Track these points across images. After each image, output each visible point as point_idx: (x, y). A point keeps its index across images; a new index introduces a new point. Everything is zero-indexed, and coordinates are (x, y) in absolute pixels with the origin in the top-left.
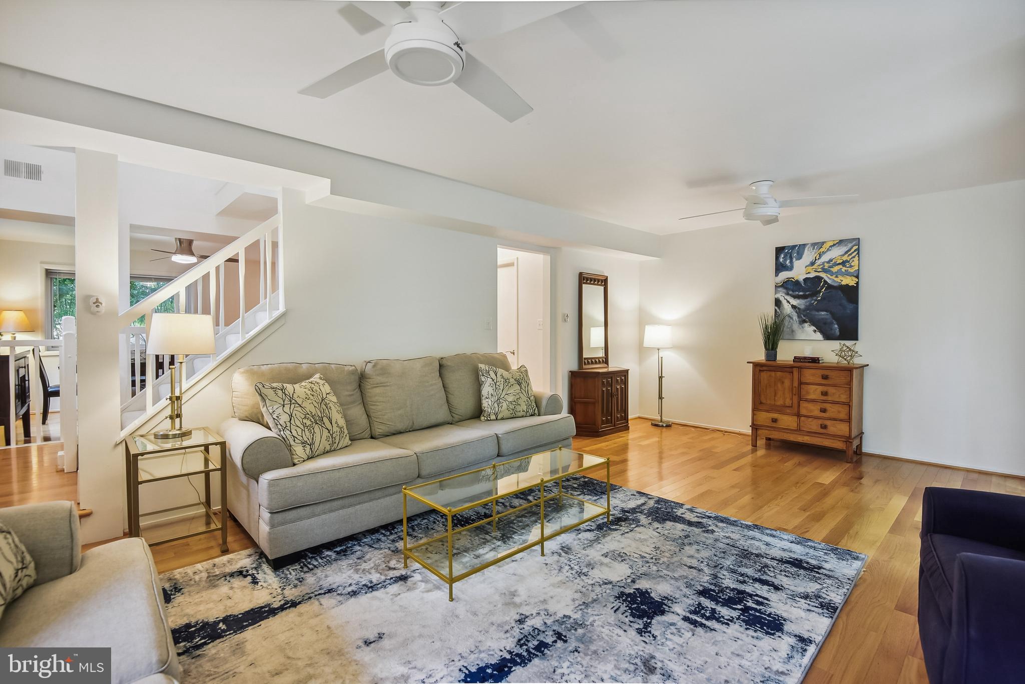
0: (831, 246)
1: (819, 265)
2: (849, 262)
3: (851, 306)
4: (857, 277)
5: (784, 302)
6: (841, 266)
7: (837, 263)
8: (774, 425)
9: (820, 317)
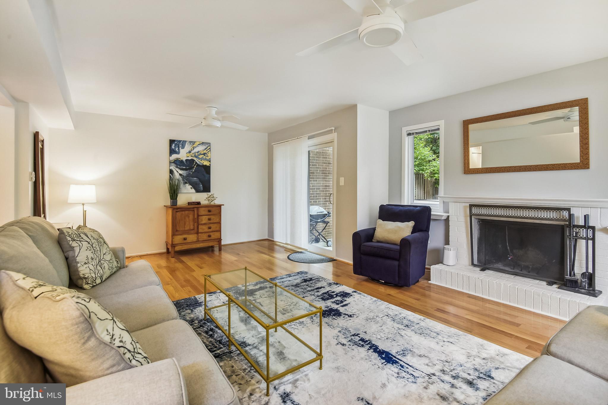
0: (198, 145)
1: (193, 153)
2: (206, 154)
3: (207, 176)
4: (210, 162)
5: (175, 172)
6: (203, 155)
7: (202, 153)
8: (185, 241)
9: (194, 181)
